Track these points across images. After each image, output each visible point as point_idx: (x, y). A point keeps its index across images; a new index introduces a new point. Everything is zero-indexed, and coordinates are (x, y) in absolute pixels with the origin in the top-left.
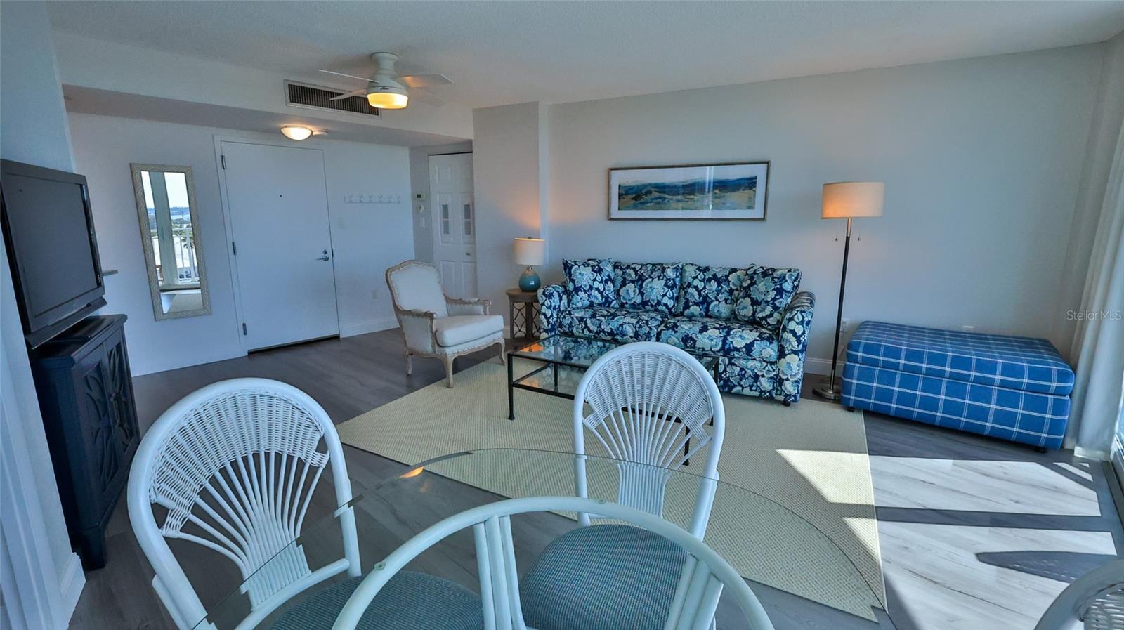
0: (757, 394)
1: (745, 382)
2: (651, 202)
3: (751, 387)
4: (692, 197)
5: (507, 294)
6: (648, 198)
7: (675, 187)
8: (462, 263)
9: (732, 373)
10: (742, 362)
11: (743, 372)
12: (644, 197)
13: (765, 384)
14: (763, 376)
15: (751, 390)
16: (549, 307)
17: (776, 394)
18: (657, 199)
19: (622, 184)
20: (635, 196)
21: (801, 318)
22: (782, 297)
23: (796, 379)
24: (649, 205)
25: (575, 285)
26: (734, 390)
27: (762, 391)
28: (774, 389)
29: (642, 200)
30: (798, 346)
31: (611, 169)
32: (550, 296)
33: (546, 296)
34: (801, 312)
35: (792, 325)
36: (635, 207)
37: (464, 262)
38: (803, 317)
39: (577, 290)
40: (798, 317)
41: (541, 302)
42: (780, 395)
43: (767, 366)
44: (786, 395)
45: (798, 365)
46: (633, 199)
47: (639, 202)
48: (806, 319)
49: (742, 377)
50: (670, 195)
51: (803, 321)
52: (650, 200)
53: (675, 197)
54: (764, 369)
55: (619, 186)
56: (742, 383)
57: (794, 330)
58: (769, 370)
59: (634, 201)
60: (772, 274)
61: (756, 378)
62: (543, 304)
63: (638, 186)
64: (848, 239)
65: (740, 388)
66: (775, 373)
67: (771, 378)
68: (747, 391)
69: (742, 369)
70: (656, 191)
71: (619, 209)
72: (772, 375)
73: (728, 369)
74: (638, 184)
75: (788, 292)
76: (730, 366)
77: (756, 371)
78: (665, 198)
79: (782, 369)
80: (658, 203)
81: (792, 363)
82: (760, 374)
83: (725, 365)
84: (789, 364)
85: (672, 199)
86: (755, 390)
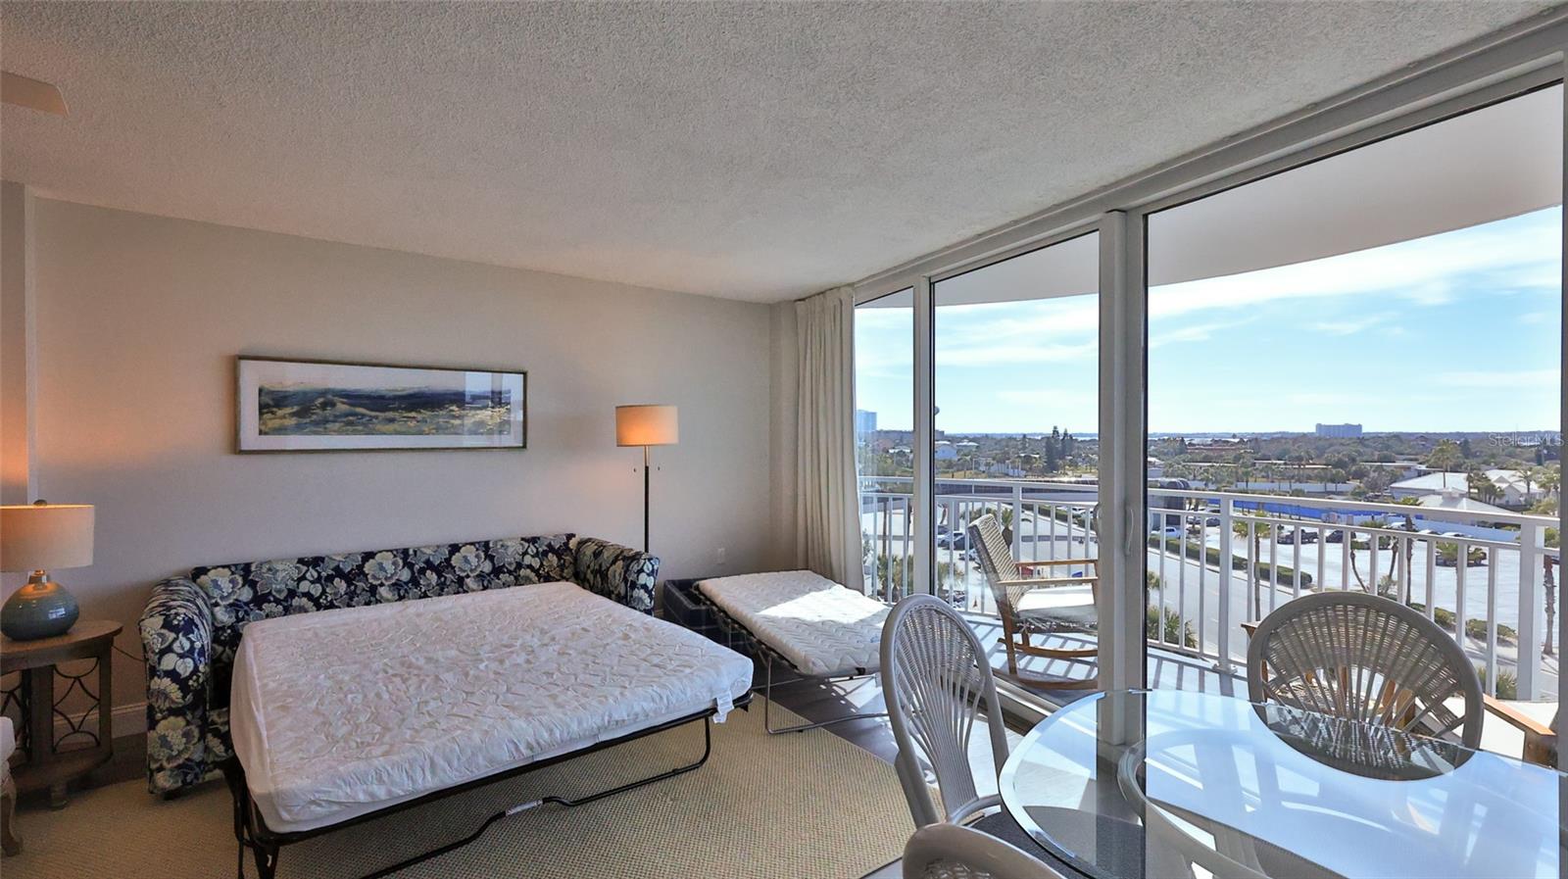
2: (336, 421)
4: (413, 414)
6: (328, 414)
7: (382, 397)
12: (319, 411)
18: (347, 415)
19: (267, 386)
20: (299, 410)
24: (332, 425)
29: (313, 417)
31: (240, 358)
35: (643, 579)
36: (300, 430)
46: (293, 415)
47: (308, 420)
50: (372, 410)
52: (331, 418)
53: (381, 415)
55: (260, 391)
59: (295, 420)
63: (305, 393)
64: (647, 468)
70: (343, 403)
71: (261, 434)
74: (304, 387)
78: (363, 416)
80: (351, 423)
85: (377, 417)
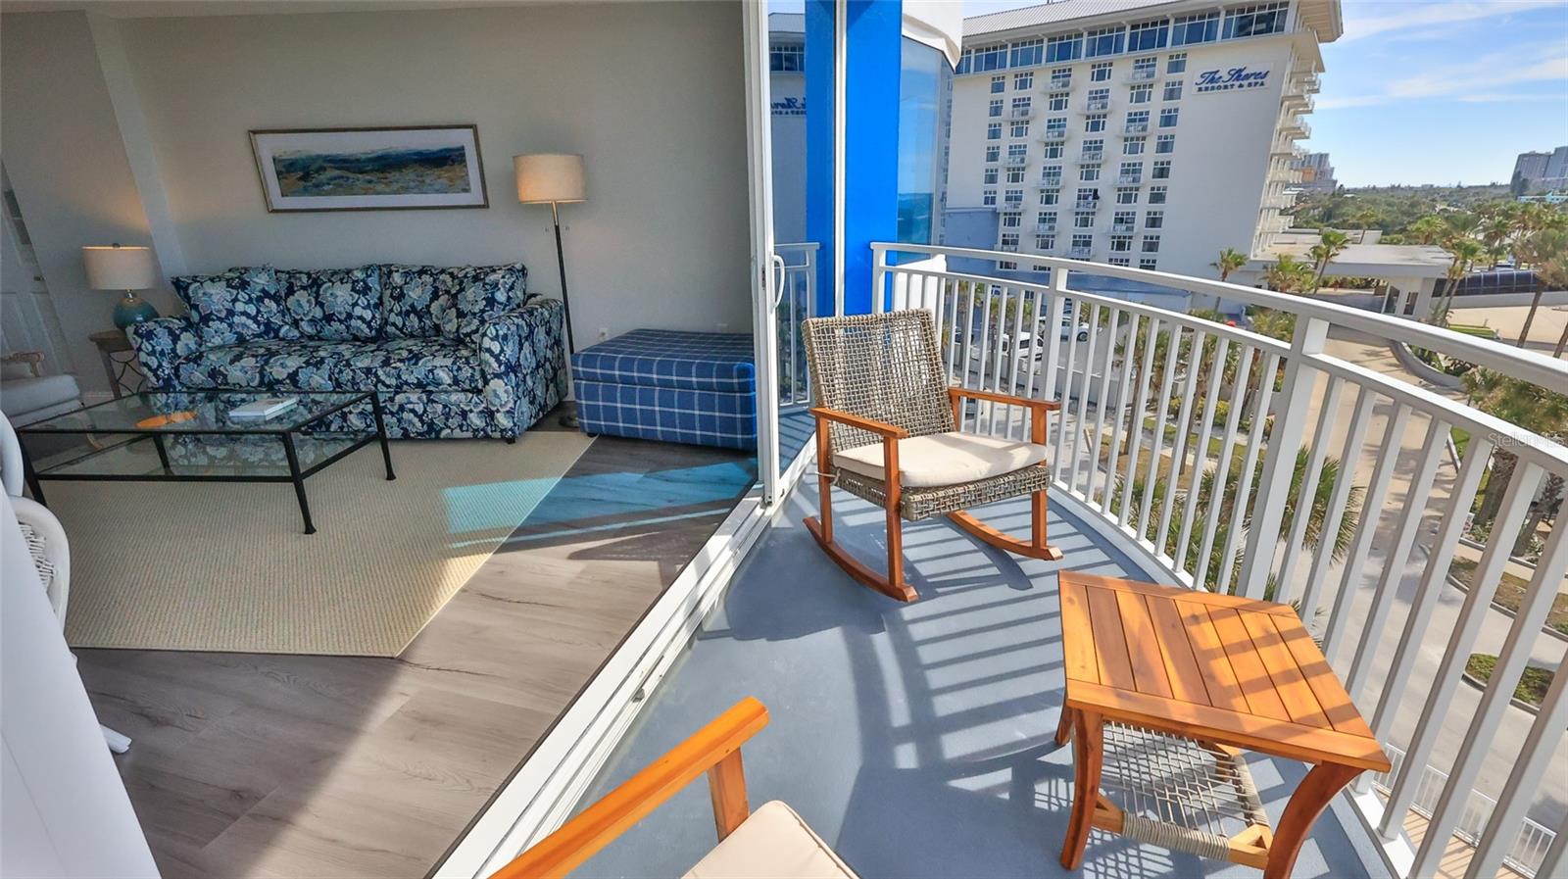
0: (470, 434)
1: (454, 422)
2: (329, 184)
3: (461, 426)
4: (385, 175)
5: (92, 340)
6: (323, 177)
7: (359, 161)
8: (32, 295)
9: (435, 413)
10: (443, 396)
11: (447, 409)
12: (316, 175)
13: (476, 420)
14: (471, 411)
15: (462, 431)
16: (153, 353)
17: (492, 431)
18: (335, 179)
19: (277, 155)
20: (300, 174)
21: (494, 333)
22: (492, 309)
23: (508, 409)
24: (326, 188)
25: (200, 313)
26: (444, 434)
27: (474, 431)
28: (487, 426)
29: (314, 181)
30: (499, 367)
31: (255, 132)
32: (149, 335)
33: (141, 336)
34: (494, 324)
35: (486, 342)
36: (306, 191)
37: (34, 293)
38: (497, 331)
39: (206, 319)
40: (491, 332)
41: (135, 346)
42: (495, 431)
43: (472, 398)
44: (502, 431)
45: (506, 392)
46: (300, 179)
47: (310, 184)
48: (501, 333)
49: (447, 416)
50: (354, 173)
51: (497, 335)
52: (325, 181)
53: (362, 177)
54: (470, 402)
55: (274, 160)
56: (449, 424)
57: (490, 348)
58: (476, 403)
59: (302, 183)
60: (484, 279)
61: (464, 414)
62: (139, 349)
63: (303, 159)
64: (557, 228)
65: (449, 431)
66: (483, 405)
67: (481, 412)
68: (457, 433)
69: (445, 406)
70: (331, 167)
71: (283, 196)
72: (481, 408)
73: (428, 409)
74: (303, 155)
75: (501, 304)
76: (430, 404)
77: (462, 406)
78: (348, 178)
79: (489, 398)
80: (340, 185)
81: (497, 389)
82: (467, 408)
83: (424, 404)
84: (495, 391)
85: (359, 180)
86: (467, 431)
